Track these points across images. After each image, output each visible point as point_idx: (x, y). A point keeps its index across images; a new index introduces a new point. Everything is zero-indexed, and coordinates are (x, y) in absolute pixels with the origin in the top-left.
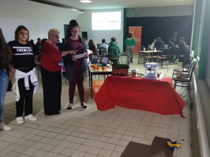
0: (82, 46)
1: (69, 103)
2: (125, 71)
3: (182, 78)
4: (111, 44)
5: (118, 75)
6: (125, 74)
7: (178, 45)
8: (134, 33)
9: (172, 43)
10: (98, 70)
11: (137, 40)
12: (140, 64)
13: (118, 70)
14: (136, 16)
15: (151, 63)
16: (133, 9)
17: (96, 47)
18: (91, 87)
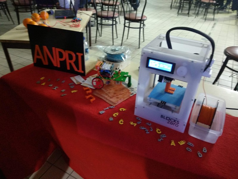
2: (74, 60)
5: (51, 67)
13: (51, 51)
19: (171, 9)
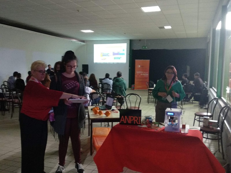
0: (79, 86)
1: (59, 164)
2: (137, 120)
3: (211, 127)
4: (116, 80)
5: (127, 124)
6: (137, 123)
7: (193, 81)
8: (141, 66)
9: (185, 80)
10: (100, 116)
11: (144, 74)
12: (149, 103)
13: (128, 117)
14: (144, 48)
15: (173, 110)
16: (140, 40)
17: (98, 82)
18: (90, 137)
19: (148, 103)
